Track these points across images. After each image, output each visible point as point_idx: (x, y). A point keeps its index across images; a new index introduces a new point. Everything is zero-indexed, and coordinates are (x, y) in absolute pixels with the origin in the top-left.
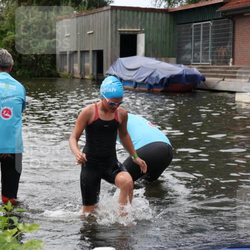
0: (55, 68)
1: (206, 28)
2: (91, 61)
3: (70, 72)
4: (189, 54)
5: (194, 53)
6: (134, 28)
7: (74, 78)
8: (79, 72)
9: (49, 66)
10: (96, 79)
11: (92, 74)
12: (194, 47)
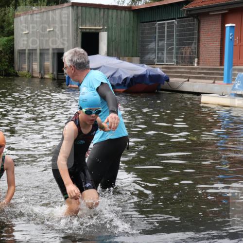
0: (14, 67)
1: (171, 26)
2: (51, 60)
3: (28, 71)
4: (153, 53)
5: (158, 53)
6: (95, 26)
7: (33, 77)
8: (39, 71)
9: (7, 65)
10: (56, 78)
11: (53, 73)
12: (158, 46)
